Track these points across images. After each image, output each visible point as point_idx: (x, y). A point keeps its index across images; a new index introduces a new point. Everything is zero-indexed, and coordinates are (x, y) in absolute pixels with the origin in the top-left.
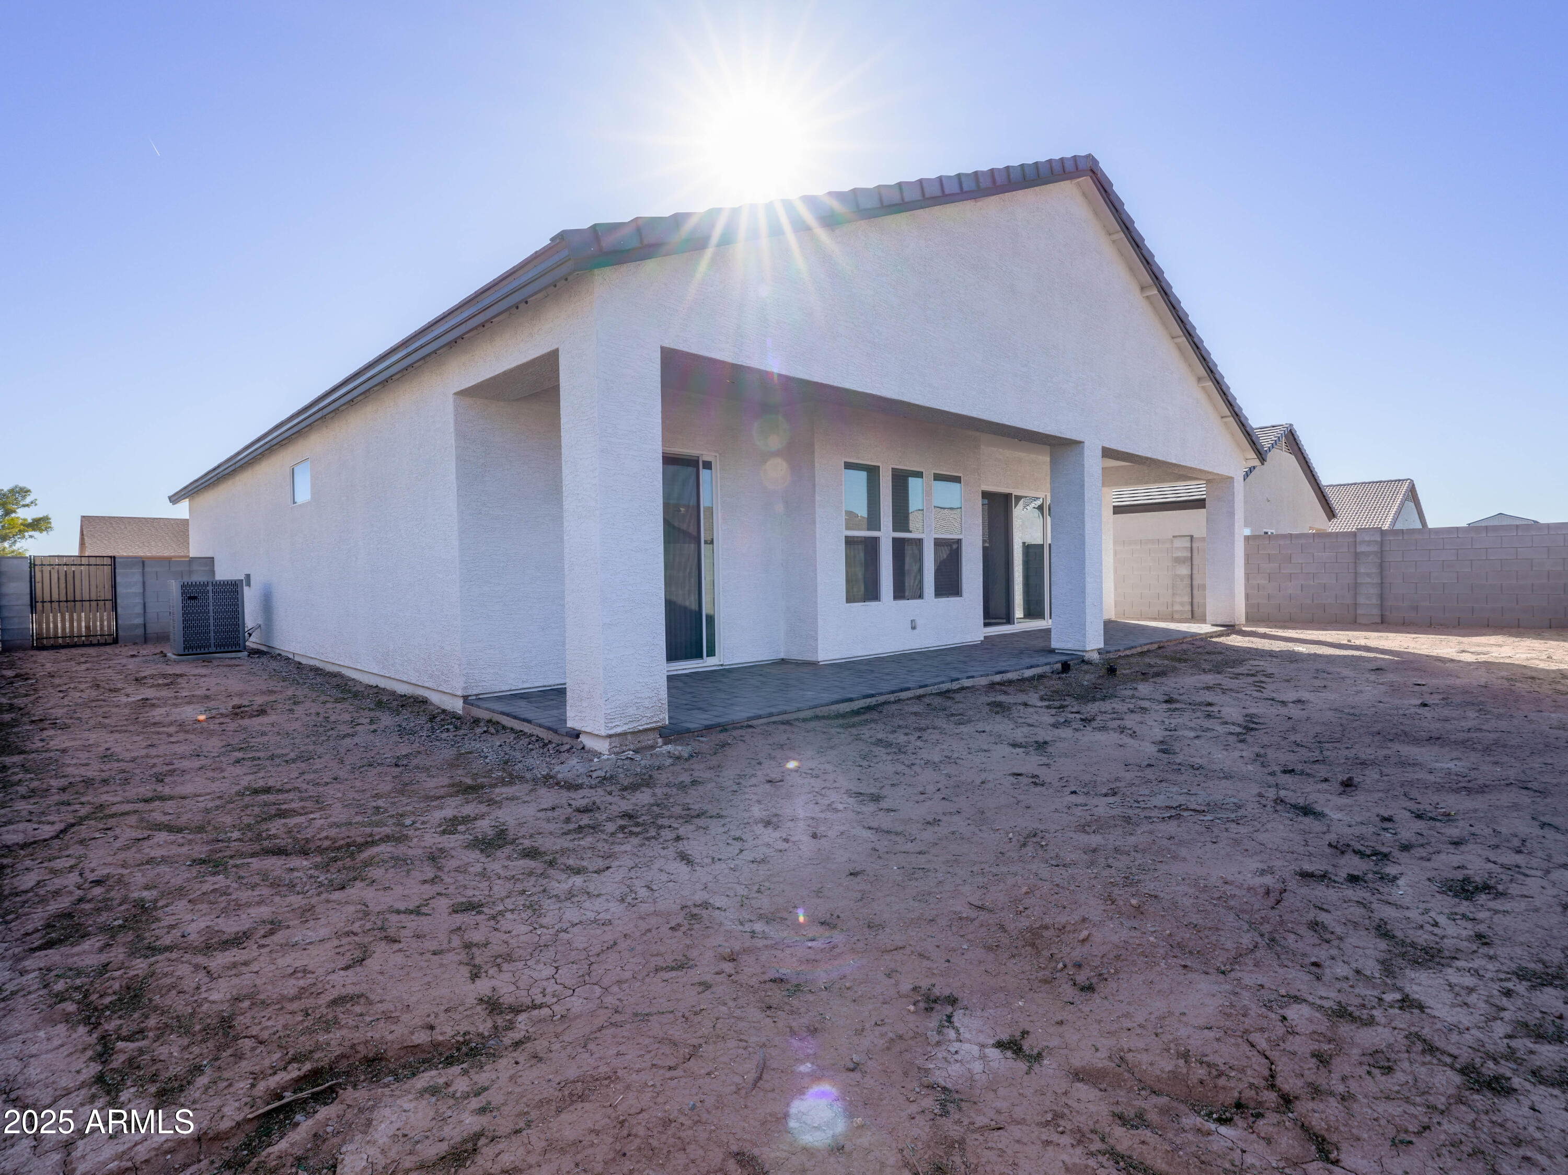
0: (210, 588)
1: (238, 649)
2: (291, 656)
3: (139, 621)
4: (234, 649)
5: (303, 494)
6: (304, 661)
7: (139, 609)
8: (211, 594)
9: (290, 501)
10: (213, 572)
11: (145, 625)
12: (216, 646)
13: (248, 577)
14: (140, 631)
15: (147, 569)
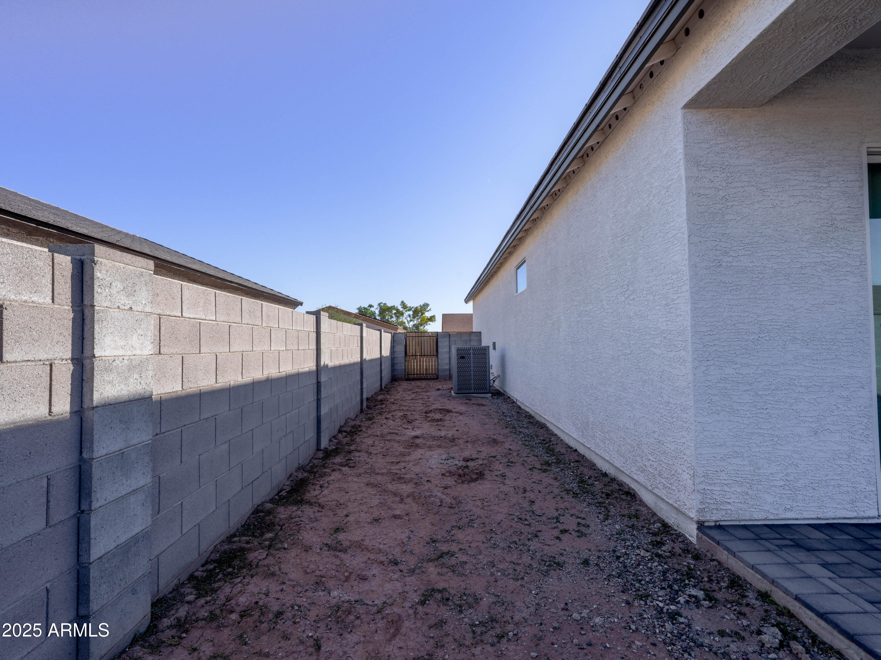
0: (471, 351)
1: (486, 391)
2: (515, 401)
3: (447, 367)
4: (484, 391)
5: (522, 286)
6: (523, 407)
7: (447, 361)
8: (472, 356)
9: (515, 291)
10: (480, 340)
11: (450, 369)
12: (474, 389)
13: (494, 344)
14: (447, 373)
15: (451, 339)
